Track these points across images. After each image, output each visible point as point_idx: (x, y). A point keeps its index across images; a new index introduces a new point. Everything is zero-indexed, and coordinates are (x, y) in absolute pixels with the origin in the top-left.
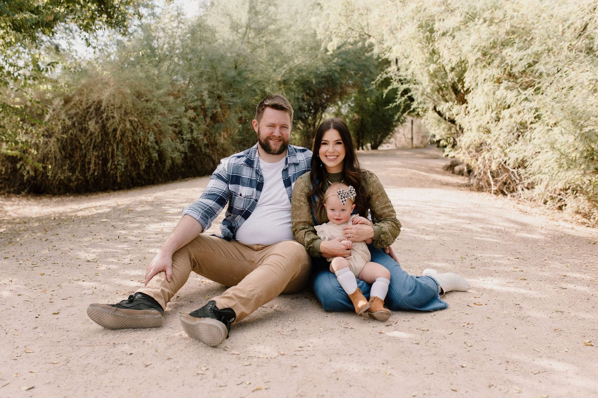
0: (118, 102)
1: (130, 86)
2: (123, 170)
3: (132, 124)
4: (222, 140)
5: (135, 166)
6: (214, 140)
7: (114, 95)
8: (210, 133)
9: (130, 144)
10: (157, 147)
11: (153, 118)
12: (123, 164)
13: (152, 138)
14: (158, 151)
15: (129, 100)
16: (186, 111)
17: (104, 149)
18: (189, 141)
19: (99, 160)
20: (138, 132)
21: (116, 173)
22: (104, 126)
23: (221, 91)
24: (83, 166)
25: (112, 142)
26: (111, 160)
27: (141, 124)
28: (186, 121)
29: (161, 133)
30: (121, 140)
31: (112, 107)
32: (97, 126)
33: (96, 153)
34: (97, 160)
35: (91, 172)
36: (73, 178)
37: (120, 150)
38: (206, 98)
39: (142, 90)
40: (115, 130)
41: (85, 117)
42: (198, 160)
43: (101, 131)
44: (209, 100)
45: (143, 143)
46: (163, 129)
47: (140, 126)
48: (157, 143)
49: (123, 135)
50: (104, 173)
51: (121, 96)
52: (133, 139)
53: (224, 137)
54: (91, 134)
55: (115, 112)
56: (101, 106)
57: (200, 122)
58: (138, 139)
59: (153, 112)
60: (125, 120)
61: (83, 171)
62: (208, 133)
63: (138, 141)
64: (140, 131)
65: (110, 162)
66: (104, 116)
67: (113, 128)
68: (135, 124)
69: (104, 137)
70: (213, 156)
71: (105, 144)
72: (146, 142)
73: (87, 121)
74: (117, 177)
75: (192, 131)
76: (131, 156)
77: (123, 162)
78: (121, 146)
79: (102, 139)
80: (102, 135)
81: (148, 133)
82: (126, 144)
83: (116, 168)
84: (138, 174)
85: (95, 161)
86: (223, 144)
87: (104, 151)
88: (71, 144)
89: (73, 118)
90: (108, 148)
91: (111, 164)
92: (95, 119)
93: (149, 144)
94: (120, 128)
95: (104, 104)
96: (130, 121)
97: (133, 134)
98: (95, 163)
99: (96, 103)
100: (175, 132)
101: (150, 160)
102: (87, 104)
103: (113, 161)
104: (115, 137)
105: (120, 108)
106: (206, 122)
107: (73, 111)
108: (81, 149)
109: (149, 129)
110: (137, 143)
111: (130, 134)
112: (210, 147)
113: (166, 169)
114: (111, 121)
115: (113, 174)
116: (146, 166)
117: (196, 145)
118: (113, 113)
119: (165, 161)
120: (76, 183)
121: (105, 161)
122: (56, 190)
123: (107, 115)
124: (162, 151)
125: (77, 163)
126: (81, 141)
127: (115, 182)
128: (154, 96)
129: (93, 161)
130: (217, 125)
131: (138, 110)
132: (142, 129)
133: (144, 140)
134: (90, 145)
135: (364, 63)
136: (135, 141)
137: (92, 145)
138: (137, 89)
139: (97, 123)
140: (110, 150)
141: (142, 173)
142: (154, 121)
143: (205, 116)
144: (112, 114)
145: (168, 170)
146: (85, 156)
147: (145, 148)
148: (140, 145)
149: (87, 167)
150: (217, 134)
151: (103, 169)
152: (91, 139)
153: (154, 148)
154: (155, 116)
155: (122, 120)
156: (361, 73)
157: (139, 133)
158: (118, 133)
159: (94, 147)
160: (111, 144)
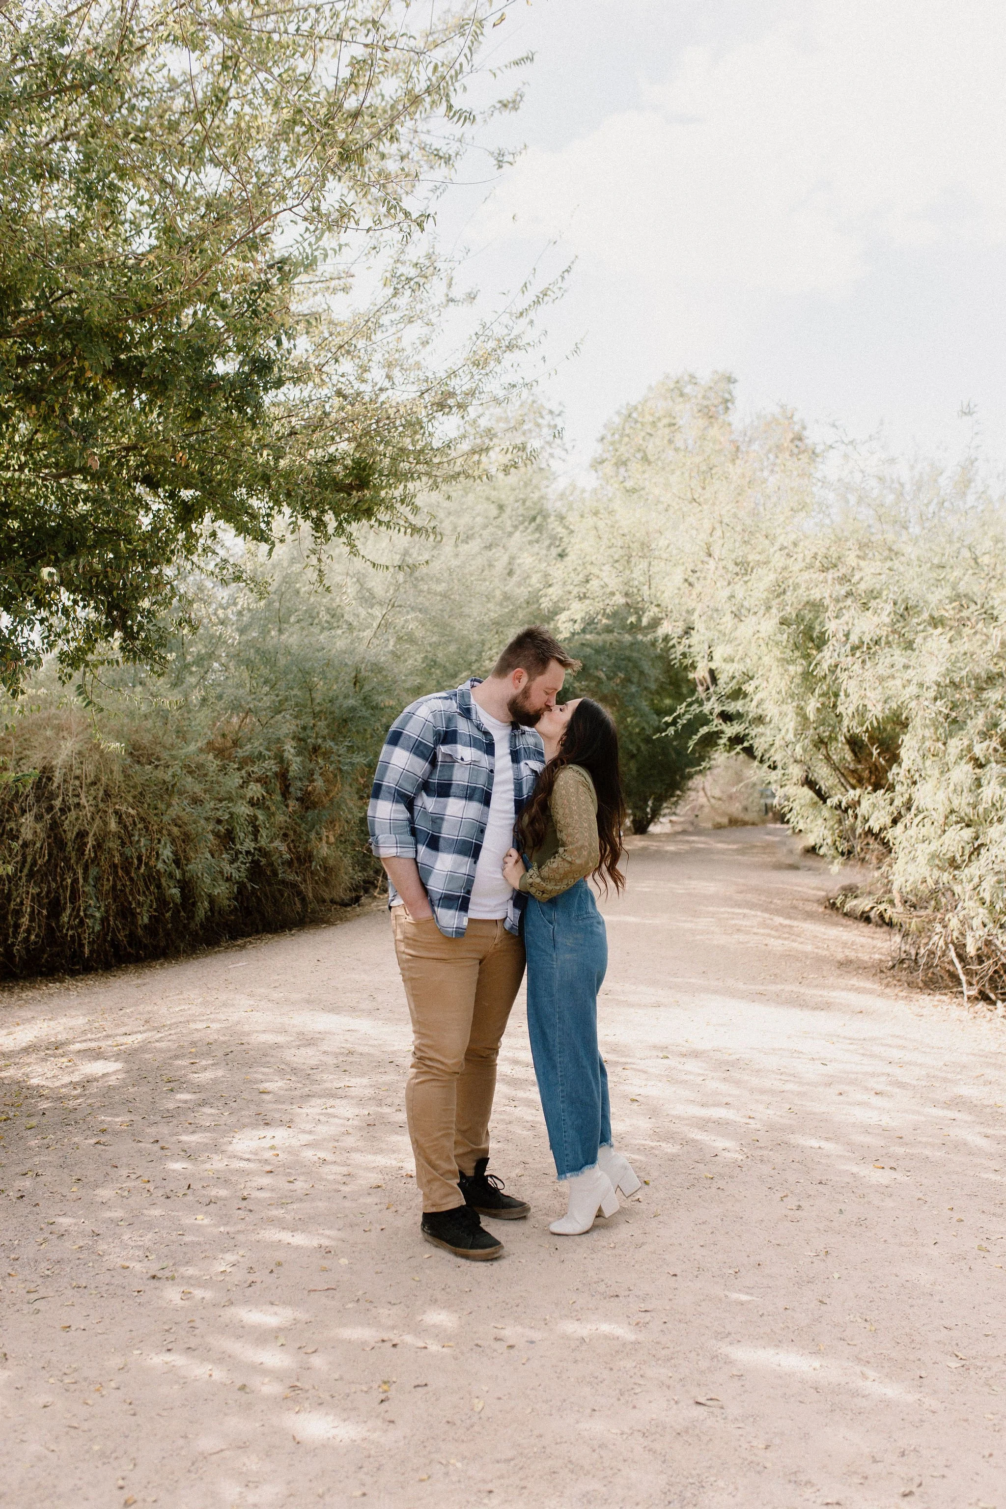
0: (89, 768)
1: (120, 733)
2: (97, 928)
3: (120, 821)
4: (324, 850)
5: (124, 917)
6: (306, 850)
7: (80, 754)
8: (295, 832)
9: (115, 866)
10: (178, 874)
11: (169, 805)
12: (98, 915)
13: (167, 853)
14: (179, 881)
15: (116, 768)
16: (245, 784)
17: (54, 880)
18: (248, 853)
19: (41, 906)
20: (136, 838)
21: (80, 936)
22: (55, 826)
23: (324, 738)
24: (3, 918)
25: (73, 862)
26: (69, 906)
27: (143, 819)
28: (243, 810)
29: (187, 838)
30: (95, 860)
31: (77, 783)
32: (39, 826)
33: (33, 890)
34: (37, 907)
35: (22, 936)
37: (91, 881)
38: (290, 757)
39: (146, 739)
40: (82, 835)
41: (11, 805)
42: (266, 895)
43: (49, 837)
44: (298, 759)
45: (146, 864)
46: (190, 828)
47: (140, 826)
48: (177, 862)
49: (98, 847)
50: (53, 937)
51: (96, 756)
52: (122, 854)
53: (327, 843)
54: (25, 846)
55: (83, 796)
56: (50, 779)
57: (273, 809)
58: (135, 855)
59: (169, 790)
60: (106, 812)
61: (2, 932)
62: (291, 833)
63: (136, 861)
64: (140, 835)
65: (68, 912)
66: (57, 803)
67: (76, 830)
68: (128, 822)
69: (56, 853)
70: (302, 887)
71: (56, 866)
72: (152, 863)
73: (17, 816)
74: (82, 945)
75: (256, 832)
76: (116, 893)
77: (98, 909)
78: (93, 871)
79: (50, 855)
80: (49, 844)
81: (159, 841)
82: (107, 867)
83: (82, 922)
84: (132, 936)
85: (33, 908)
86: (325, 859)
87: (54, 885)
90: (63, 880)
91: (70, 915)
92: (35, 811)
93: (160, 866)
94: (94, 829)
95: (57, 776)
96: (116, 812)
97: (123, 844)
98: (32, 915)
99: (39, 773)
100: (217, 835)
101: (162, 902)
103: (75, 910)
104: (81, 851)
105: (94, 783)
106: (287, 806)
109: (160, 831)
110: (132, 863)
111: (113, 844)
112: (296, 864)
113: (197, 919)
114: (72, 815)
115: (72, 937)
116: (150, 917)
117: (263, 861)
118: (78, 796)
119: (194, 904)
121: (55, 909)
123: (64, 803)
124: (190, 880)
127: (77, 955)
128: (174, 757)
129: (27, 910)
130: (310, 815)
131: (135, 787)
132: (144, 832)
133: (149, 857)
134: (21, 872)
135: (627, 653)
136: (127, 858)
137: (26, 871)
138: (136, 739)
139: (39, 818)
140: (69, 881)
141: (140, 932)
142: (173, 812)
143: (285, 793)
144: (76, 800)
145: (201, 924)
146: (8, 897)
147: (150, 876)
148: (139, 868)
149: (11, 922)
150: (313, 835)
151: (48, 925)
152: (25, 857)
153: (171, 876)
154: (175, 801)
155: (98, 811)
156: (622, 675)
157: (139, 841)
158: (90, 841)
159: (31, 875)
160: (70, 868)
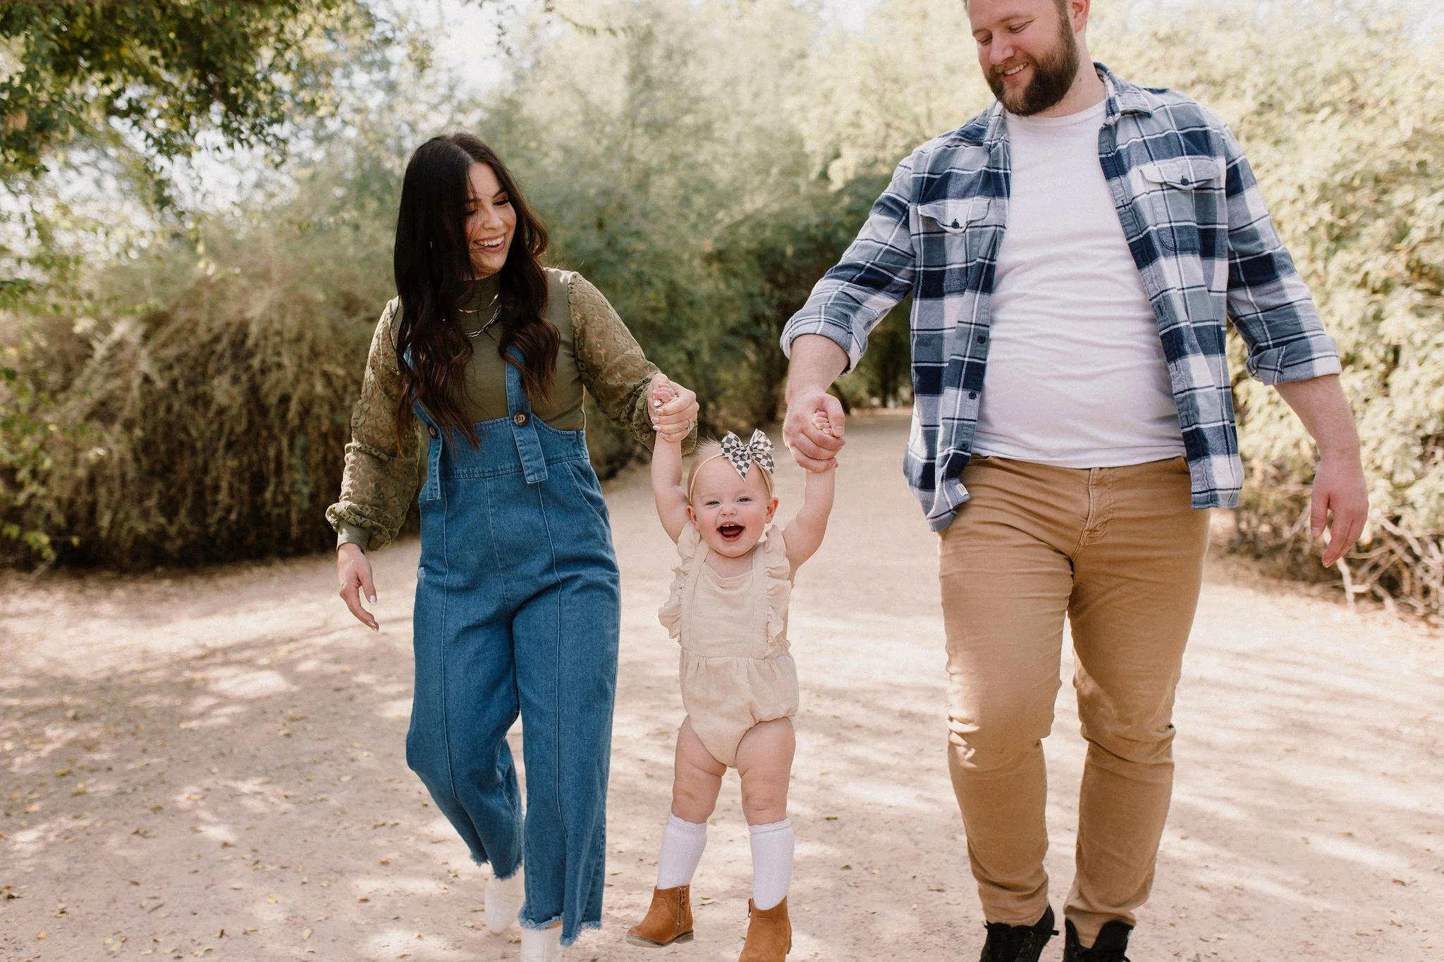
0: (292, 324)
1: (325, 283)
2: (306, 505)
3: (329, 383)
7: (282, 306)
9: (324, 435)
12: (305, 490)
15: (322, 320)
17: (257, 451)
19: (242, 481)
20: (347, 402)
21: (288, 513)
22: (254, 390)
24: (200, 494)
25: (276, 431)
26: (273, 480)
30: (302, 427)
31: (277, 339)
32: (235, 390)
33: (232, 463)
34: (236, 484)
35: (220, 512)
36: (173, 530)
37: (298, 452)
39: (360, 290)
40: (285, 400)
41: (205, 365)
43: (248, 402)
47: (351, 388)
49: (305, 412)
50: (257, 515)
51: (299, 309)
52: (332, 422)
54: (222, 411)
55: (284, 353)
56: (246, 336)
60: (311, 373)
61: (199, 512)
65: (272, 487)
66: (256, 363)
67: (278, 394)
68: (338, 383)
69: (257, 419)
71: (258, 436)
73: (212, 377)
74: (290, 524)
76: (327, 466)
77: (306, 483)
78: (300, 441)
79: (251, 423)
80: (250, 412)
82: (314, 435)
83: (287, 500)
85: (231, 483)
87: (255, 457)
88: (167, 436)
89: (170, 367)
90: (266, 448)
91: (275, 491)
92: (231, 371)
94: (298, 394)
95: (254, 330)
96: (324, 374)
97: (333, 409)
98: (231, 487)
99: (233, 329)
102: (210, 330)
103: (280, 483)
104: (283, 416)
105: (298, 340)
107: (171, 352)
108: (194, 452)
111: (325, 410)
114: (273, 376)
115: (279, 517)
118: (279, 354)
120: (179, 542)
121: (258, 484)
122: (127, 561)
123: (263, 361)
125: (182, 490)
126: (194, 433)
127: (285, 536)
129: (224, 485)
131: (346, 344)
134: (218, 441)
136: (340, 425)
137: (223, 441)
138: (345, 287)
139: (235, 380)
140: (272, 453)
144: (276, 359)
146: (205, 470)
149: (209, 498)
151: (252, 504)
152: (221, 424)
155: (303, 372)
158: (294, 406)
159: (229, 446)
160: (272, 437)
